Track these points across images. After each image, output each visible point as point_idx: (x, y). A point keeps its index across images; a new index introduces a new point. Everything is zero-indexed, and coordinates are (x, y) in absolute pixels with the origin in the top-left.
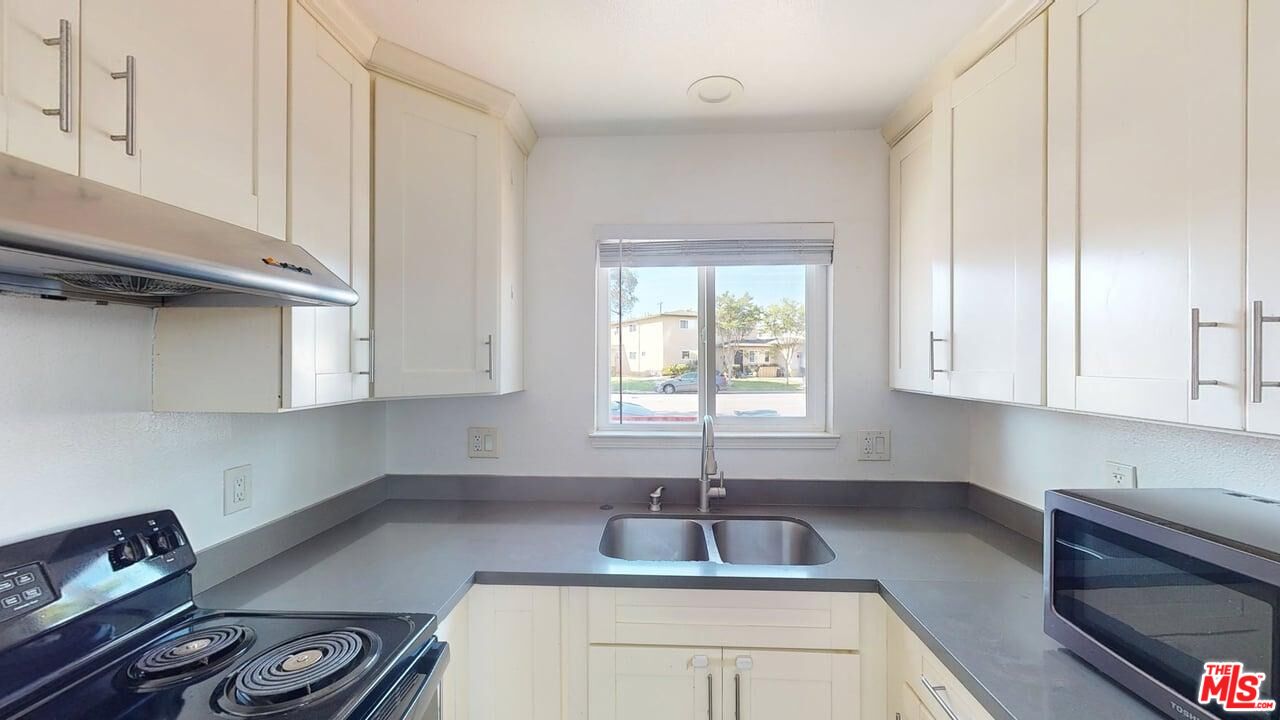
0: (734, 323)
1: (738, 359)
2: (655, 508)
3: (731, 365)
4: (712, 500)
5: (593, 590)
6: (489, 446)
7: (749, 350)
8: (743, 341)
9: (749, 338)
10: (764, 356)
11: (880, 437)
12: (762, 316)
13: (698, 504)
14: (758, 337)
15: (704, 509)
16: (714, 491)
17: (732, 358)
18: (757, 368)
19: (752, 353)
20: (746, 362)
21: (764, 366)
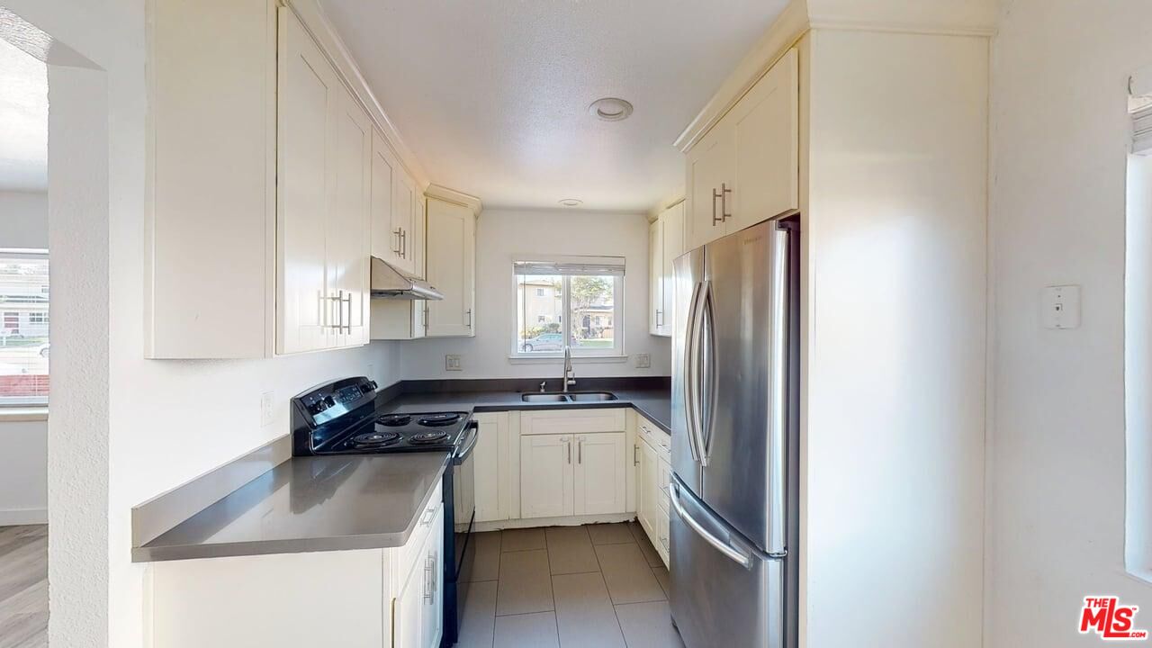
0: (583, 292)
1: (586, 322)
2: (543, 391)
3: (580, 328)
4: (569, 386)
5: (523, 412)
6: (457, 365)
7: (595, 316)
8: (590, 307)
9: (597, 304)
10: (607, 320)
11: (645, 356)
12: (606, 287)
13: (563, 389)
14: (603, 304)
15: (565, 391)
16: (570, 382)
17: (581, 321)
18: (602, 330)
19: (598, 318)
20: (593, 325)
21: (608, 328)
